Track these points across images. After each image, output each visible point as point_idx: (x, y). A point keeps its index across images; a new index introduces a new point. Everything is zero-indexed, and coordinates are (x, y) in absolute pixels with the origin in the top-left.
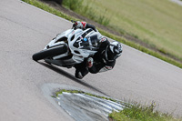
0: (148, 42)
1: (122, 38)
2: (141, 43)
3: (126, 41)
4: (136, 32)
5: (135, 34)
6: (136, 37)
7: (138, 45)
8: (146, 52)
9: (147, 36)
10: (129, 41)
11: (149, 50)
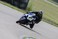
0: (53, 22)
1: (45, 20)
2: (51, 22)
3: (46, 21)
4: (49, 18)
5: (49, 19)
6: (49, 20)
7: (50, 23)
8: (53, 25)
9: (53, 20)
10: (47, 21)
11: (54, 24)
